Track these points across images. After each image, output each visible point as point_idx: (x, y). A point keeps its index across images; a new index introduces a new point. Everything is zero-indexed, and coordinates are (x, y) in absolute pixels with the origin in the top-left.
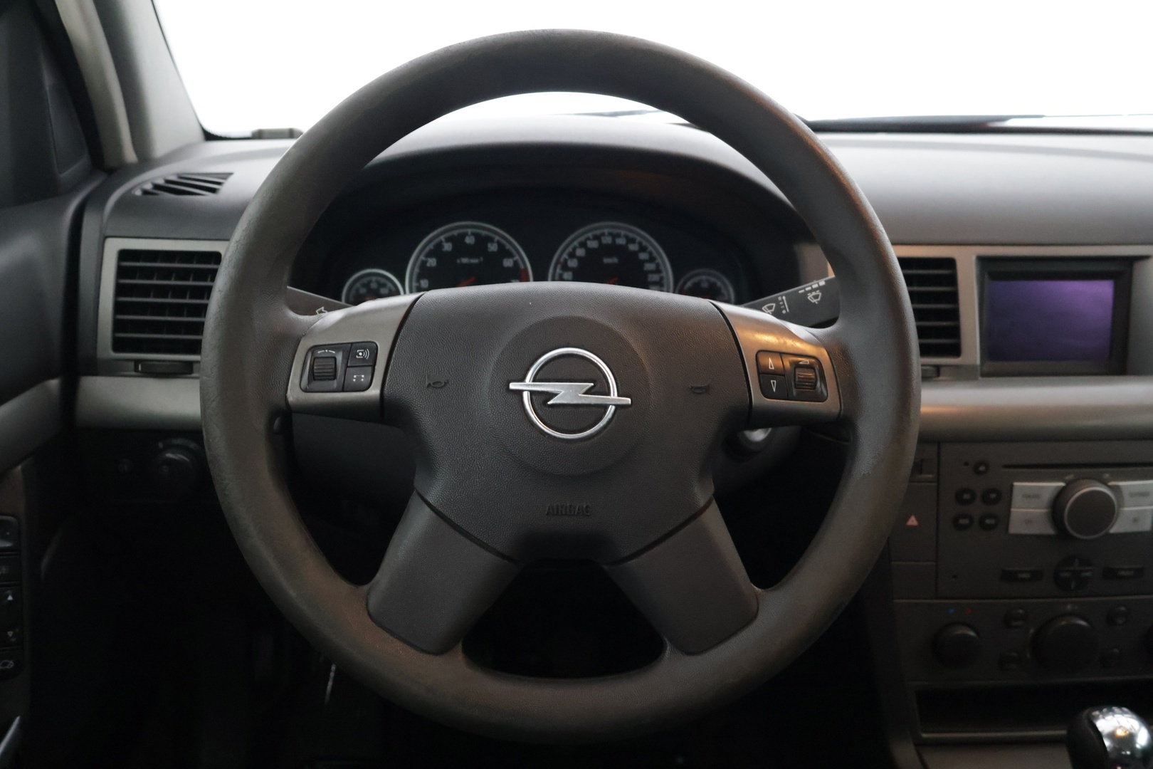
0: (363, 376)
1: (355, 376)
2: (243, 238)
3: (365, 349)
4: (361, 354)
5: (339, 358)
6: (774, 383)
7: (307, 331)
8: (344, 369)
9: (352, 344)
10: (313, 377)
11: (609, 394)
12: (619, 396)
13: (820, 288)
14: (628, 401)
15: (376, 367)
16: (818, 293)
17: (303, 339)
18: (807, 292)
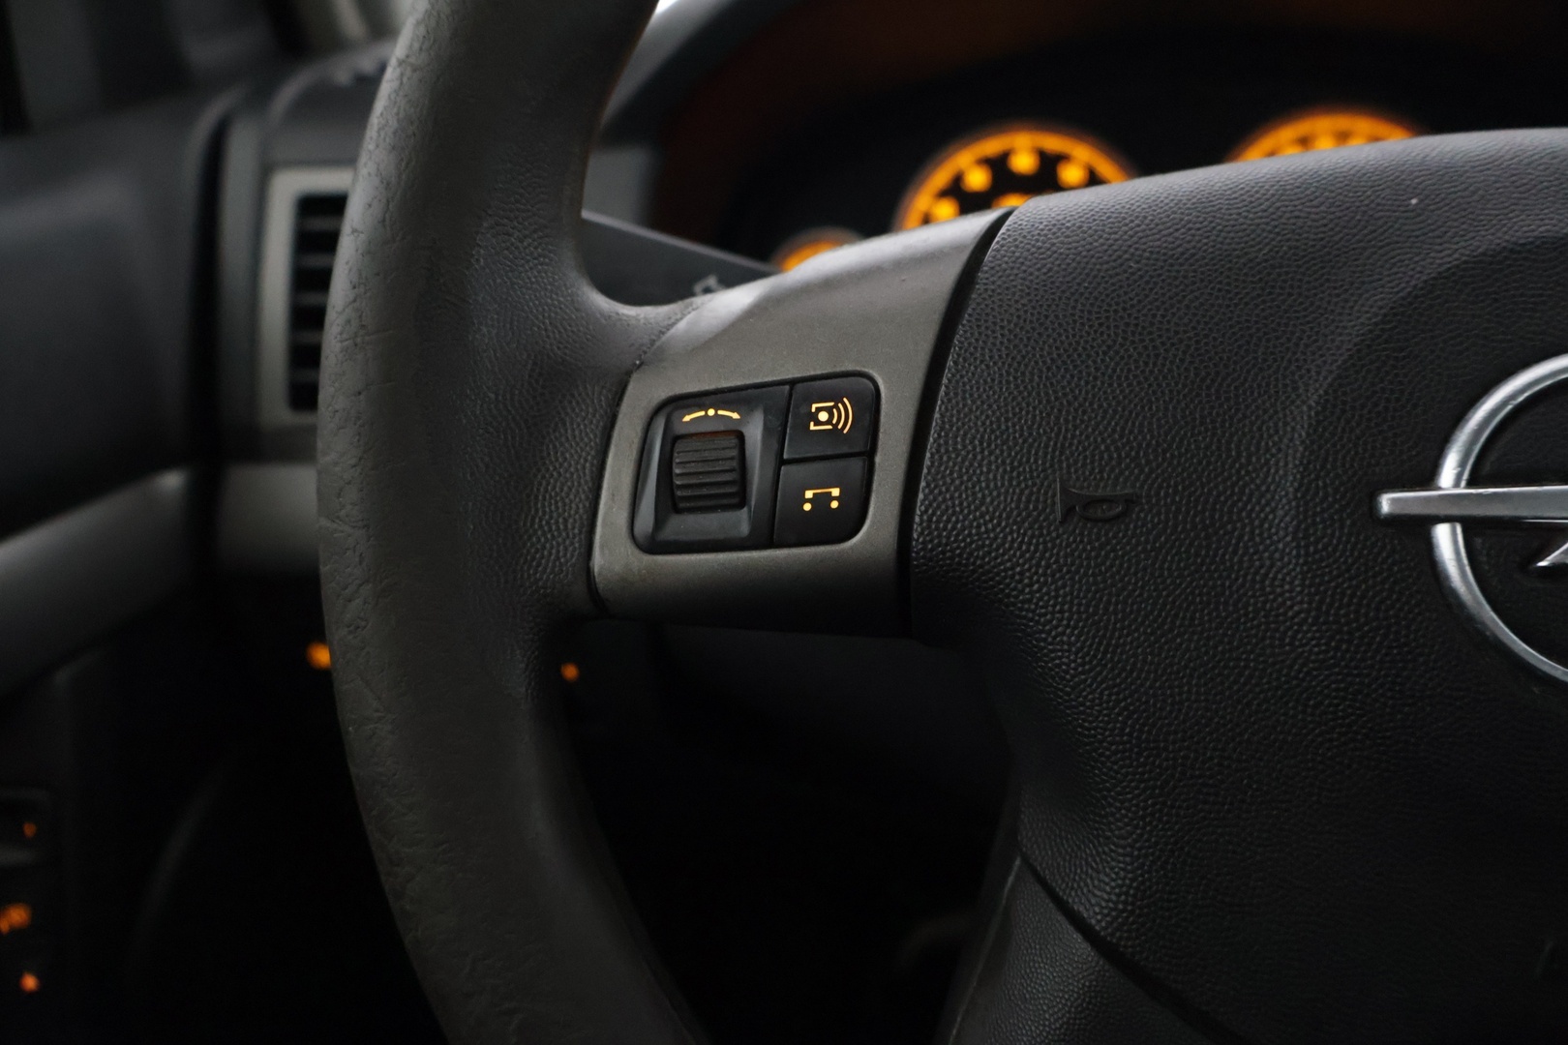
0: (836, 492)
1: (809, 494)
2: (416, 46)
3: (838, 399)
4: (823, 416)
5: (755, 432)
7: (648, 354)
8: (770, 473)
9: (793, 383)
10: (670, 502)
15: (878, 459)
17: (635, 376)
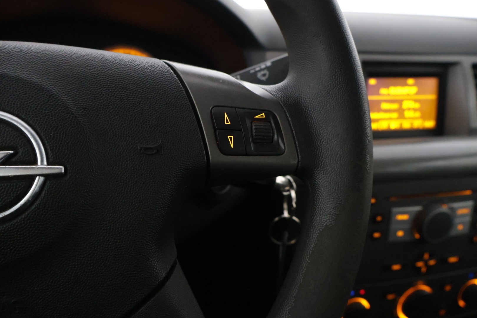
6: (231, 138)
11: (35, 162)
12: (48, 164)
13: (267, 68)
14: (61, 169)
16: (266, 72)
18: (256, 72)
